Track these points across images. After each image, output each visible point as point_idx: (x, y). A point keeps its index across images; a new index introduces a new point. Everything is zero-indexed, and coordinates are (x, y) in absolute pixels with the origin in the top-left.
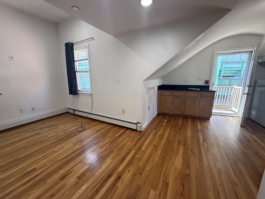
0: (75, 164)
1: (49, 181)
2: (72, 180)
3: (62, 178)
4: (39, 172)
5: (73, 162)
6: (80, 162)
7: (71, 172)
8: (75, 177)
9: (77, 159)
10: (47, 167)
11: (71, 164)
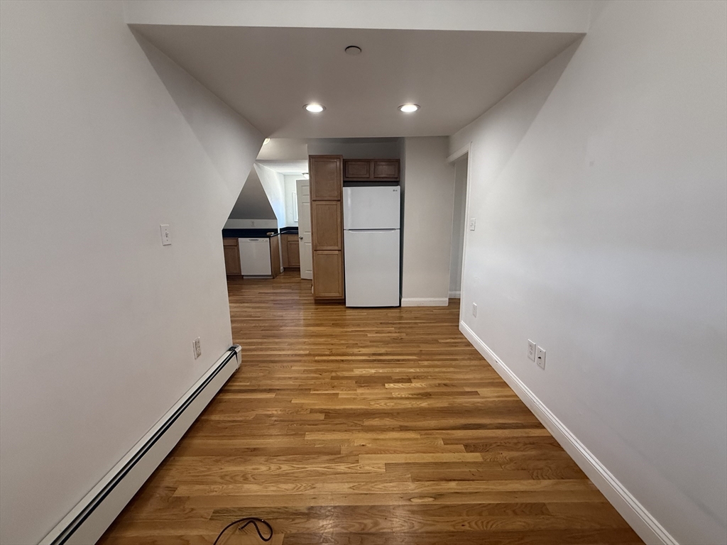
0: (399, 401)
1: (446, 405)
2: (418, 385)
3: (427, 395)
4: (459, 431)
5: (400, 407)
6: (390, 398)
7: (412, 395)
8: (413, 385)
9: (389, 408)
10: (444, 431)
11: (403, 407)
